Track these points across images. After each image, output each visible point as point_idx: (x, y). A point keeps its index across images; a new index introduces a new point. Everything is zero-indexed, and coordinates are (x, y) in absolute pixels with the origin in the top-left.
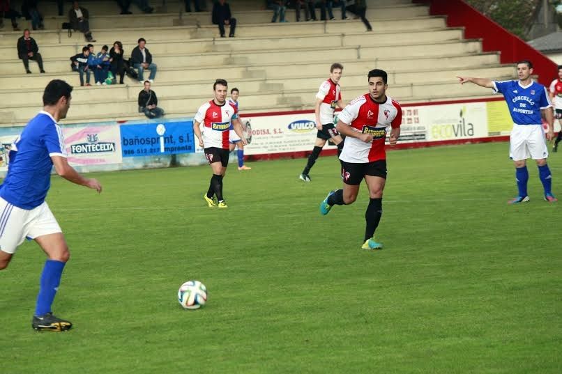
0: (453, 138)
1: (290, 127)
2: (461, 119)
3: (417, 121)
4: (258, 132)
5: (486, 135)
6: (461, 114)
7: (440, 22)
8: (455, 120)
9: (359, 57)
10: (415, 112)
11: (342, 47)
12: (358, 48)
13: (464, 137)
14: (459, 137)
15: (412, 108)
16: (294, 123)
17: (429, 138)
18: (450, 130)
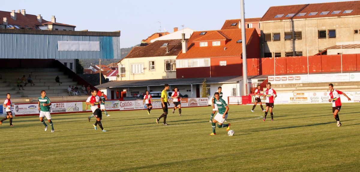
0: (73, 111)
1: (29, 107)
2: (75, 106)
3: (64, 106)
4: (20, 109)
5: (82, 111)
6: (75, 105)
7: (71, 80)
8: (74, 107)
9: (49, 89)
10: (63, 104)
11: (44, 86)
12: (49, 86)
13: (76, 111)
14: (75, 111)
15: (62, 103)
16: (30, 106)
17: (67, 111)
18: (72, 109)
